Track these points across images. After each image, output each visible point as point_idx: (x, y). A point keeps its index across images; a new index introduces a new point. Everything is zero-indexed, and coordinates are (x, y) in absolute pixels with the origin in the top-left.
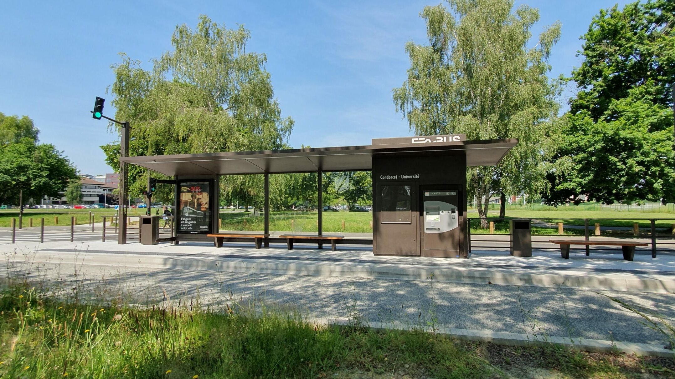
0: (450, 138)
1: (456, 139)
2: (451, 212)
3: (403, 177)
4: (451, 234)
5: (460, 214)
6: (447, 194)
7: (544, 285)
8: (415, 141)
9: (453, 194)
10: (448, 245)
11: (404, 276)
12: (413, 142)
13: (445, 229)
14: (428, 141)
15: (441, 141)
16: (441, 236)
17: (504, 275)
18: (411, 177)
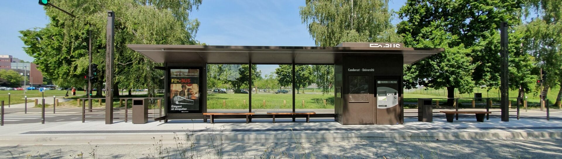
0: (394, 45)
1: (398, 46)
2: (394, 94)
3: (364, 70)
4: (394, 109)
5: (399, 95)
6: (392, 82)
7: (466, 139)
8: (372, 45)
9: (396, 82)
10: (392, 116)
11: (384, 138)
12: (371, 46)
13: (390, 105)
14: (380, 46)
15: (388, 47)
16: (388, 110)
17: (444, 134)
18: (369, 70)
